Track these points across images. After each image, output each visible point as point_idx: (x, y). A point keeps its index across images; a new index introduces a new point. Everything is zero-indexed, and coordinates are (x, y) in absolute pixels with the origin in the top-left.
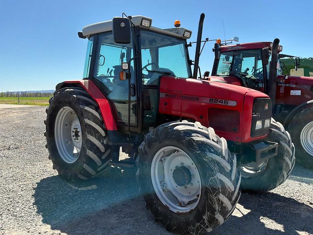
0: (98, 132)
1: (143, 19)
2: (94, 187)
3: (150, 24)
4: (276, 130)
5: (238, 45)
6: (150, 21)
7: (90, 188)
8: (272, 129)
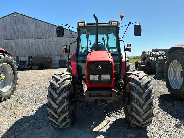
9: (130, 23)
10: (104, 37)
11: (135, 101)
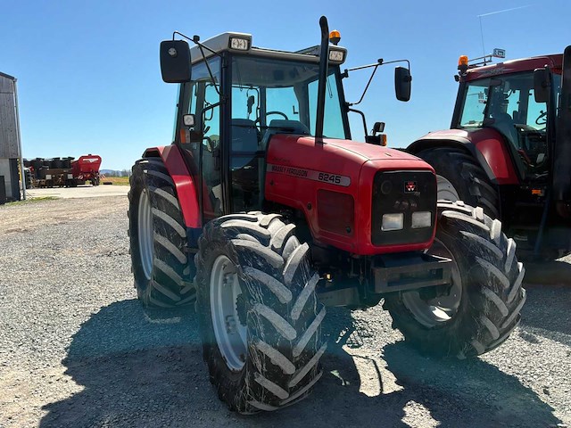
0: (173, 230)
1: (232, 37)
2: (177, 320)
3: (249, 44)
4: (472, 235)
5: (501, 65)
6: (249, 39)
7: (168, 321)
8: (464, 233)
9: (380, 61)
10: (253, 97)
11: (490, 283)
